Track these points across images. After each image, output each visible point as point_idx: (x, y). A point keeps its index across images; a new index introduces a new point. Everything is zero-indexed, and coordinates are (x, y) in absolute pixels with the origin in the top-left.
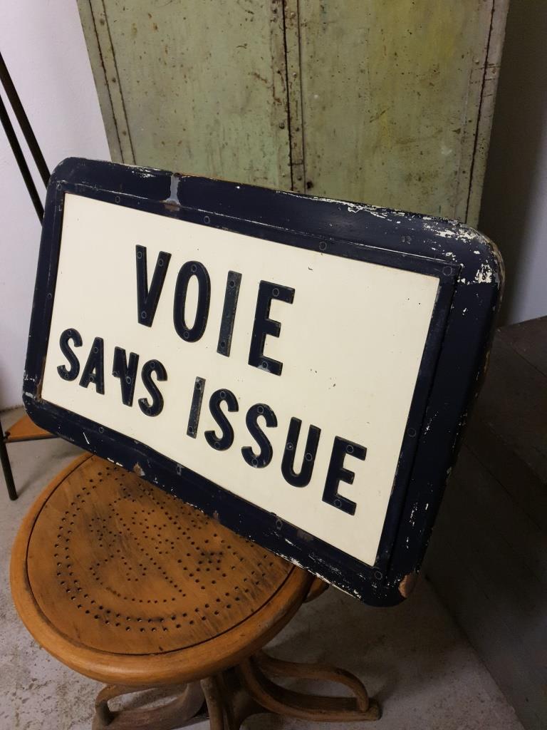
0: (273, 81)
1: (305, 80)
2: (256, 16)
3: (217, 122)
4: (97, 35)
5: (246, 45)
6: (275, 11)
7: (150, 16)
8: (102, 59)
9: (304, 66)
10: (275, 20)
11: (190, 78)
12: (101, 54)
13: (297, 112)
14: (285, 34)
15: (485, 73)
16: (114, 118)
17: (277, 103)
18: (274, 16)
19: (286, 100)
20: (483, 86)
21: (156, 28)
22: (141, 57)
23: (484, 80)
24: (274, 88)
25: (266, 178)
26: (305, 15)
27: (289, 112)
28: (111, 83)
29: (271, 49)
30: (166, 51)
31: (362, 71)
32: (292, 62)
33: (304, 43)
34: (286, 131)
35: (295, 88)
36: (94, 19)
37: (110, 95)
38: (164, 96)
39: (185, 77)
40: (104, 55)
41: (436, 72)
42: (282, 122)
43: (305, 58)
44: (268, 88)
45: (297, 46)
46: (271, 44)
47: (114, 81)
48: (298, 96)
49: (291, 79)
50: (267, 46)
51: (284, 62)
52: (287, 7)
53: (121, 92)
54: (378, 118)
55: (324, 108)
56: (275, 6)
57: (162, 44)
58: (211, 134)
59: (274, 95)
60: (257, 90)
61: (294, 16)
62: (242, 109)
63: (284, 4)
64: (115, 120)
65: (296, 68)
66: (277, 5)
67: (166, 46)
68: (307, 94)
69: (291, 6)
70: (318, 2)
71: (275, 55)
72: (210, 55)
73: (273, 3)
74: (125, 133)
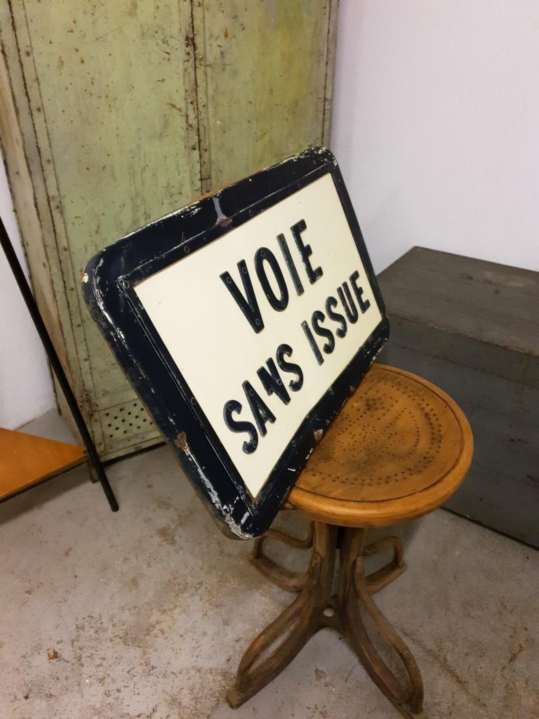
0: (187, 110)
1: (211, 110)
2: (172, 56)
3: (138, 146)
4: (22, 65)
5: (164, 80)
6: (188, 54)
7: (77, 51)
8: (26, 88)
9: (210, 98)
10: (188, 61)
11: (115, 107)
12: (25, 84)
13: (205, 135)
14: (195, 72)
15: (325, 105)
16: (37, 146)
17: (190, 128)
18: (187, 57)
19: (197, 126)
20: (324, 114)
21: (83, 62)
22: (67, 88)
23: (324, 110)
24: (187, 116)
25: (181, 193)
26: (210, 58)
27: (199, 135)
28: (35, 113)
29: (184, 84)
30: (92, 83)
31: (250, 103)
32: (201, 95)
33: (209, 80)
34: (196, 153)
35: (203, 116)
36: (19, 51)
37: (34, 124)
38: (89, 124)
39: (110, 106)
40: (28, 85)
41: (296, 104)
42: (193, 144)
43: (210, 92)
44: (182, 116)
45: (205, 83)
46: (184, 79)
47: (39, 110)
48: (205, 122)
49: (201, 108)
50: (182, 81)
51: (195, 95)
52: (197, 52)
53: (45, 121)
54: (261, 138)
55: (224, 132)
56: (188, 49)
57: (88, 76)
58: (133, 158)
59: (187, 121)
60: (173, 117)
61: (202, 58)
62: (161, 134)
63: (195, 49)
64: (39, 149)
65: (204, 100)
66: (190, 49)
67: (92, 79)
68: (212, 121)
69: (200, 51)
70: (219, 48)
71: (187, 88)
72: (133, 87)
73: (187, 46)
74: (48, 161)
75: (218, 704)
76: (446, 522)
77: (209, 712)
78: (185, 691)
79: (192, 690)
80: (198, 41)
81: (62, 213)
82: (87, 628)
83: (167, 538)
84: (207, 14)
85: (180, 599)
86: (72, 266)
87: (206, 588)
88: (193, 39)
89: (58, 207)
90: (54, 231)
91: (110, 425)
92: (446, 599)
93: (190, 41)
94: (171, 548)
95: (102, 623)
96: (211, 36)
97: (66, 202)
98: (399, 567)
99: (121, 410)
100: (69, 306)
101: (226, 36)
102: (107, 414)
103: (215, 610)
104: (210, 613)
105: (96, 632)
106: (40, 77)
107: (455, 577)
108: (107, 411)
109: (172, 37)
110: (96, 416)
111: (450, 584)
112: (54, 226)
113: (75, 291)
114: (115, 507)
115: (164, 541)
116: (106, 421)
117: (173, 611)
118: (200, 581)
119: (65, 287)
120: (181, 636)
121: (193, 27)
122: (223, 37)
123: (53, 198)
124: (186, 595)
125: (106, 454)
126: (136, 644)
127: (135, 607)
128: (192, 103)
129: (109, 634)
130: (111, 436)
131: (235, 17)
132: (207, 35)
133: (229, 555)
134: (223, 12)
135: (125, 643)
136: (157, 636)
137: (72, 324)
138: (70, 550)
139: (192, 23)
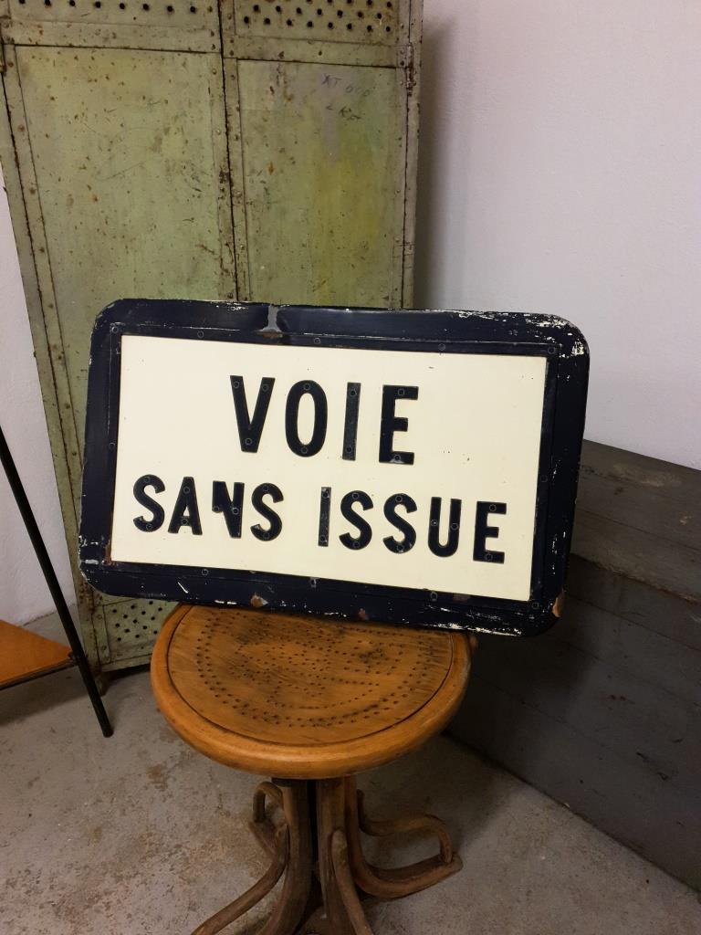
0: (221, 253)
1: (252, 252)
2: (203, 194)
3: (161, 292)
4: (25, 203)
5: (193, 219)
6: (223, 190)
7: (90, 188)
8: (28, 227)
9: (250, 240)
10: (222, 198)
11: (132, 248)
12: (28, 224)
13: (244, 282)
14: (232, 211)
15: (404, 250)
16: (39, 290)
17: (225, 273)
18: (222, 194)
19: (234, 271)
20: (404, 260)
21: (96, 200)
22: (76, 228)
23: (404, 255)
24: (222, 260)
26: (251, 195)
27: (237, 282)
28: (37, 253)
29: (218, 223)
30: (106, 222)
31: (304, 245)
32: (239, 236)
33: (250, 219)
35: (242, 259)
36: (22, 188)
37: (35, 266)
38: (102, 266)
39: (127, 247)
40: (31, 225)
41: (366, 248)
42: (230, 291)
43: (251, 233)
44: (216, 259)
45: (244, 222)
46: (218, 218)
47: (42, 250)
48: (245, 267)
49: (239, 251)
50: (215, 221)
51: (232, 236)
52: (234, 188)
53: (50, 263)
54: (319, 287)
55: (270, 278)
56: (223, 185)
57: (101, 214)
59: (221, 266)
60: (205, 261)
61: (241, 195)
62: (188, 280)
63: (231, 185)
64: (40, 292)
65: (243, 242)
66: (225, 185)
67: (107, 217)
68: (254, 266)
69: (238, 187)
70: (262, 184)
71: (222, 228)
72: (155, 227)
73: (221, 182)
74: (51, 306)
76: (538, 810)
80: (236, 177)
81: (65, 365)
82: (18, 885)
83: (157, 779)
84: (246, 148)
85: (145, 865)
86: (76, 427)
87: (184, 854)
88: (229, 175)
89: (60, 358)
90: (55, 384)
91: (118, 625)
93: (226, 177)
94: (157, 794)
95: (38, 882)
96: (253, 171)
97: (70, 353)
98: (447, 864)
99: (133, 607)
100: (69, 473)
101: (271, 170)
102: (115, 611)
103: (185, 886)
104: (177, 890)
105: (28, 892)
106: (45, 215)
108: (114, 607)
109: (203, 172)
110: (100, 611)
112: (54, 379)
113: (77, 455)
114: (108, 730)
115: (153, 783)
116: (113, 620)
117: (132, 879)
118: (179, 843)
119: (66, 450)
120: (129, 916)
121: (229, 162)
122: (268, 172)
123: (55, 347)
124: (154, 860)
125: (110, 662)
126: (69, 917)
127: (86, 867)
128: (227, 245)
129: (42, 899)
130: (119, 639)
131: (282, 151)
132: (247, 170)
133: (228, 814)
134: (267, 145)
135: (56, 913)
136: (98, 911)
137: (73, 496)
138: (36, 779)
139: (228, 158)
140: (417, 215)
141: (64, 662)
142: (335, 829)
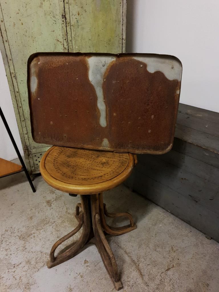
0: (63, 42)
1: (73, 42)
2: (57, 22)
5: (54, 31)
7: (20, 20)
8: (1, 34)
9: (73, 38)
10: (63, 24)
11: (35, 41)
12: (1, 32)
14: (66, 28)
15: (122, 41)
16: (6, 54)
17: (65, 49)
18: (63, 22)
19: (68, 48)
20: (122, 45)
21: (22, 24)
22: (17, 34)
23: (122, 43)
24: (64, 44)
26: (72, 23)
28: (5, 42)
29: (62, 32)
30: (26, 32)
31: (90, 40)
32: (69, 36)
33: (72, 31)
35: (70, 44)
37: (5, 46)
38: (26, 47)
39: (33, 40)
41: (110, 40)
43: (73, 36)
44: (62, 44)
45: (70, 32)
46: (62, 30)
47: (6, 41)
48: (71, 47)
49: (69, 42)
50: (61, 31)
51: (67, 37)
52: (67, 20)
53: (9, 45)
56: (63, 19)
57: (24, 29)
59: (64, 47)
60: (58, 45)
61: (69, 23)
63: (66, 19)
64: (7, 55)
65: (70, 38)
66: (64, 19)
67: (26, 30)
68: (74, 46)
69: (68, 20)
70: (76, 19)
71: (63, 34)
72: (42, 33)
73: (63, 18)
74: (10, 60)
75: (44, 266)
76: (161, 213)
77: (39, 268)
78: (34, 259)
79: (36, 259)
80: (67, 16)
81: (16, 79)
82: (9, 231)
83: (49, 204)
84: (70, 7)
85: (45, 226)
86: (20, 99)
87: (56, 224)
88: (65, 16)
89: (14, 77)
90: (13, 85)
91: (36, 160)
92: (149, 242)
93: (64, 17)
94: (49, 208)
95: (14, 230)
96: (73, 15)
97: (17, 75)
98: (132, 227)
99: (41, 155)
100: (19, 113)
101: (79, 14)
102: (35, 156)
103: (56, 232)
104: (54, 233)
105: (11, 233)
106: (7, 30)
107: (156, 234)
108: (35, 155)
109: (56, 15)
110: (31, 156)
111: (153, 237)
112: (13, 83)
113: (21, 108)
114: (34, 191)
115: (47, 205)
116: (35, 158)
117: (41, 230)
118: (55, 221)
119: (18, 106)
120: (40, 239)
121: (65, 11)
122: (78, 15)
123: (12, 73)
124: (48, 225)
125: (35, 171)
126: (23, 239)
127: (28, 227)
128: (65, 39)
129: (15, 235)
130: (37, 164)
131: (82, 7)
132: (71, 14)
133: (69, 213)
134: (77, 5)
135: (19, 238)
136: (31, 238)
137: (21, 120)
138: (13, 203)
139: (64, 10)
140: (126, 29)
141: (20, 170)
142: (96, 213)
